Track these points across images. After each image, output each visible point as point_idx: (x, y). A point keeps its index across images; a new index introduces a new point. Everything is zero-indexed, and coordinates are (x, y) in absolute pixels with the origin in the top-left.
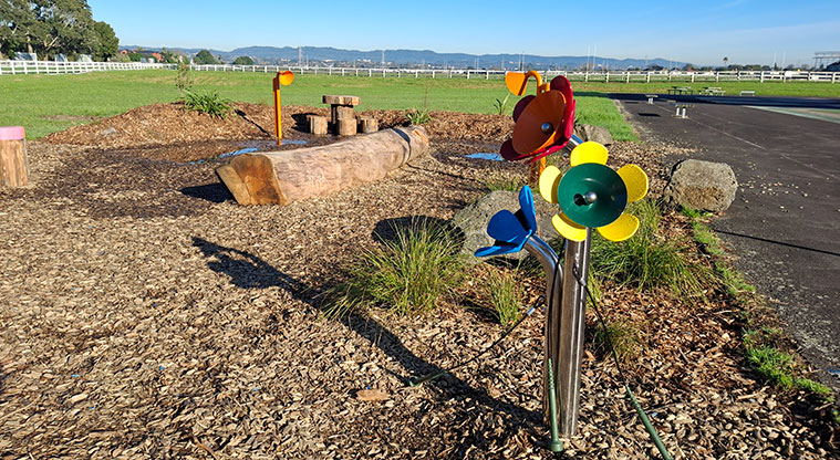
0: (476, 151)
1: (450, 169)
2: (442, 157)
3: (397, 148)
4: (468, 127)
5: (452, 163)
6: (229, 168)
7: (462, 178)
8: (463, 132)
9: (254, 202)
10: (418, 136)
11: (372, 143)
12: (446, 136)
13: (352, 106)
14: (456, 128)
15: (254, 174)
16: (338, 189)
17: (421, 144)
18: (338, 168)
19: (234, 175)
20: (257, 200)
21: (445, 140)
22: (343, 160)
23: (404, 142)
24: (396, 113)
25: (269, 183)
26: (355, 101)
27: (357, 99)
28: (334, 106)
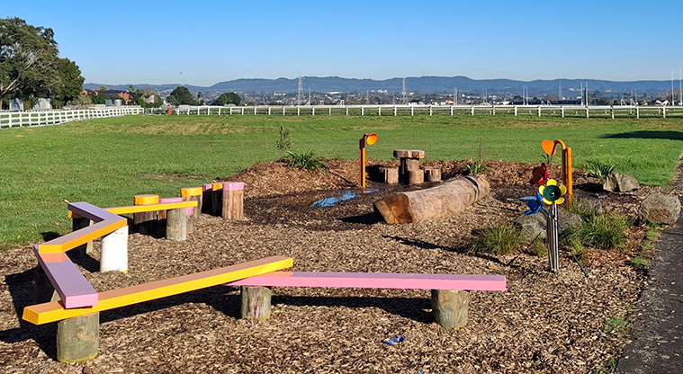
0: (528, 195)
1: (509, 206)
2: (502, 198)
3: (471, 190)
4: (520, 175)
5: (510, 202)
6: (383, 202)
7: (518, 211)
8: (516, 179)
9: (397, 222)
10: (483, 183)
11: (456, 187)
12: (501, 183)
13: (418, 159)
14: (509, 177)
15: (397, 205)
16: (440, 216)
17: (485, 188)
18: (440, 202)
19: (385, 206)
20: (399, 221)
21: (501, 186)
22: (442, 198)
23: (475, 187)
24: (454, 163)
25: (406, 210)
26: (422, 154)
27: (423, 152)
28: (402, 159)
